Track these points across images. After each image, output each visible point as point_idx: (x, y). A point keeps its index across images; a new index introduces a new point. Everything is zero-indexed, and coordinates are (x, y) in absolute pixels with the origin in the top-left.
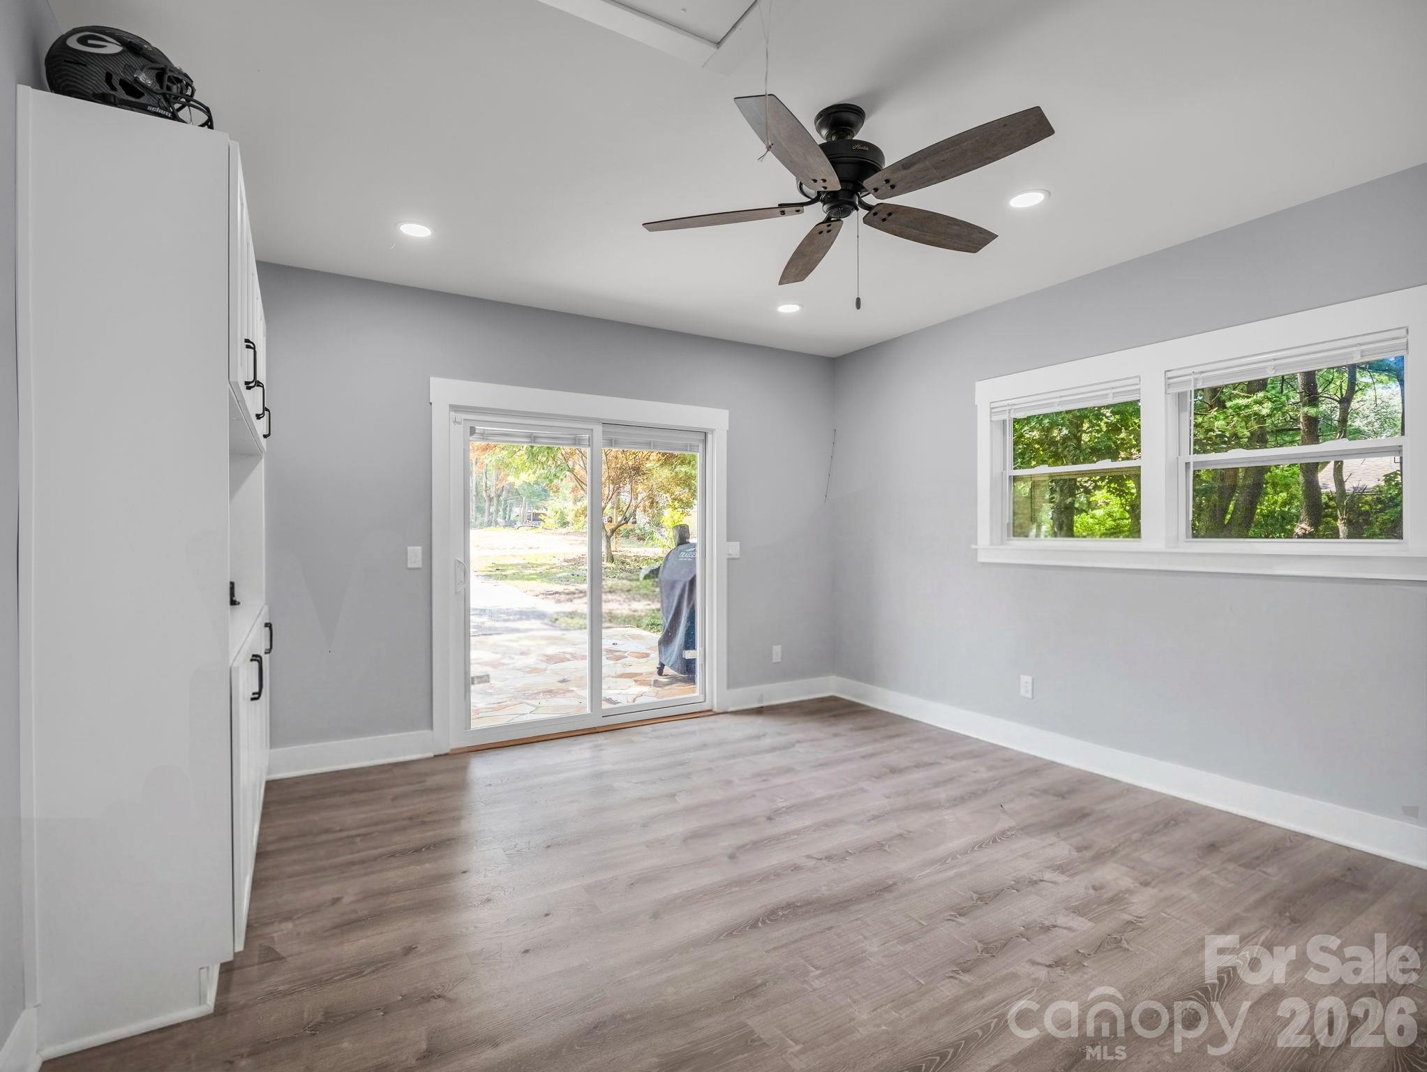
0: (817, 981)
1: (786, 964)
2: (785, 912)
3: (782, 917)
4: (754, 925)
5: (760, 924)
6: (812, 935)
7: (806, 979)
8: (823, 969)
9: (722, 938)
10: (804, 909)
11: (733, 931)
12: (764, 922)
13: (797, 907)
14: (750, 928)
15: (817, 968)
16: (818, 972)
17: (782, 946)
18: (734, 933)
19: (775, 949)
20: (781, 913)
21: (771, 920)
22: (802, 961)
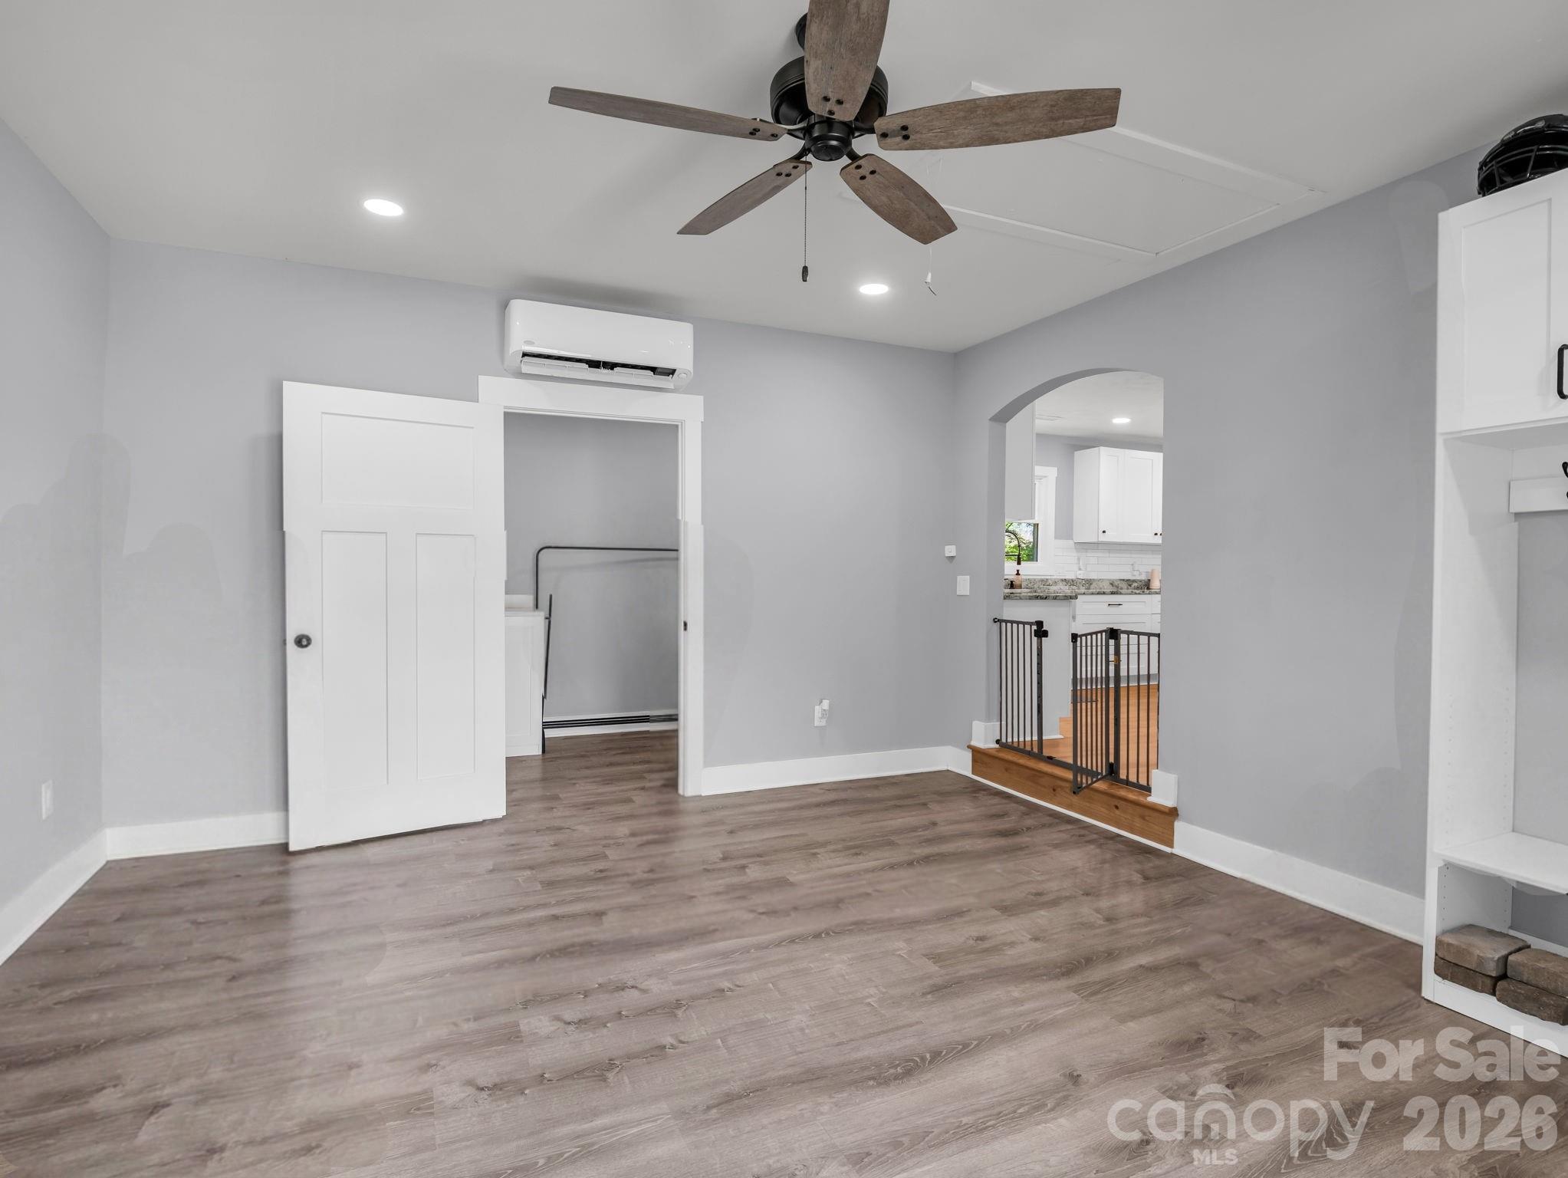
0: (872, 993)
1: (899, 1010)
2: (892, 1071)
3: (898, 1065)
4: (936, 1055)
5: (928, 1056)
6: (864, 1038)
7: (882, 996)
8: (862, 1003)
9: (975, 1043)
10: (866, 1073)
11: (962, 1050)
12: (923, 1059)
13: (873, 1078)
14: (941, 1052)
15: (869, 1004)
16: (869, 1000)
17: (903, 1027)
18: (961, 1047)
19: (910, 1025)
20: (899, 1070)
21: (913, 1060)
22: (883, 1012)
